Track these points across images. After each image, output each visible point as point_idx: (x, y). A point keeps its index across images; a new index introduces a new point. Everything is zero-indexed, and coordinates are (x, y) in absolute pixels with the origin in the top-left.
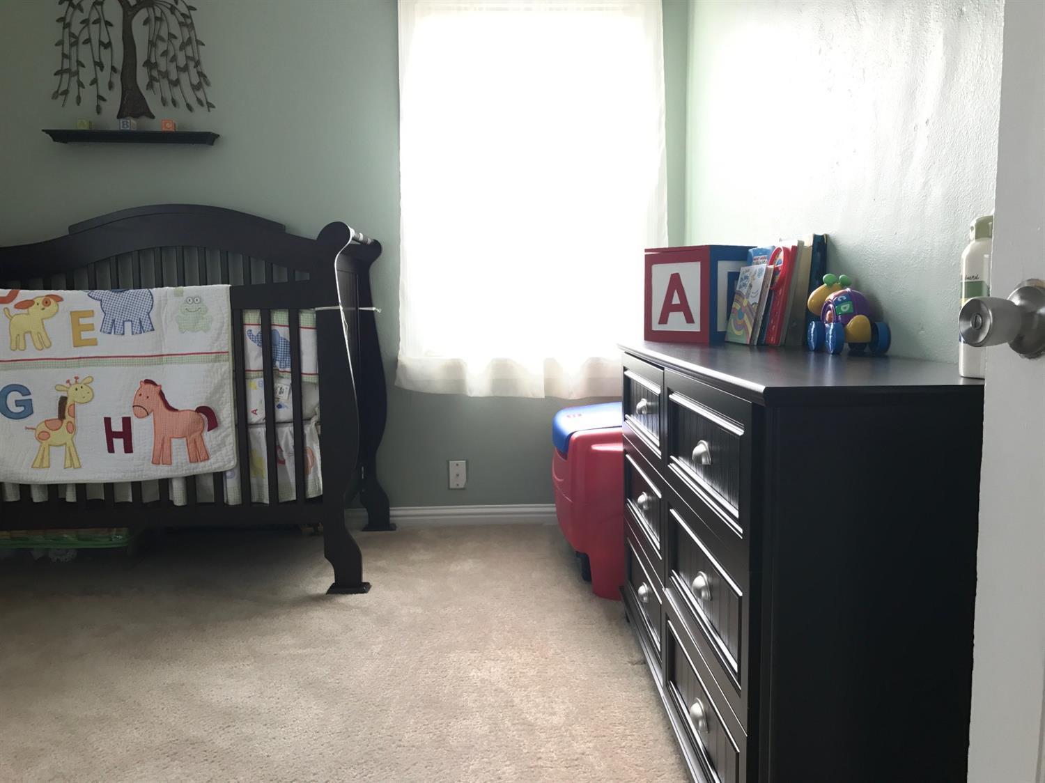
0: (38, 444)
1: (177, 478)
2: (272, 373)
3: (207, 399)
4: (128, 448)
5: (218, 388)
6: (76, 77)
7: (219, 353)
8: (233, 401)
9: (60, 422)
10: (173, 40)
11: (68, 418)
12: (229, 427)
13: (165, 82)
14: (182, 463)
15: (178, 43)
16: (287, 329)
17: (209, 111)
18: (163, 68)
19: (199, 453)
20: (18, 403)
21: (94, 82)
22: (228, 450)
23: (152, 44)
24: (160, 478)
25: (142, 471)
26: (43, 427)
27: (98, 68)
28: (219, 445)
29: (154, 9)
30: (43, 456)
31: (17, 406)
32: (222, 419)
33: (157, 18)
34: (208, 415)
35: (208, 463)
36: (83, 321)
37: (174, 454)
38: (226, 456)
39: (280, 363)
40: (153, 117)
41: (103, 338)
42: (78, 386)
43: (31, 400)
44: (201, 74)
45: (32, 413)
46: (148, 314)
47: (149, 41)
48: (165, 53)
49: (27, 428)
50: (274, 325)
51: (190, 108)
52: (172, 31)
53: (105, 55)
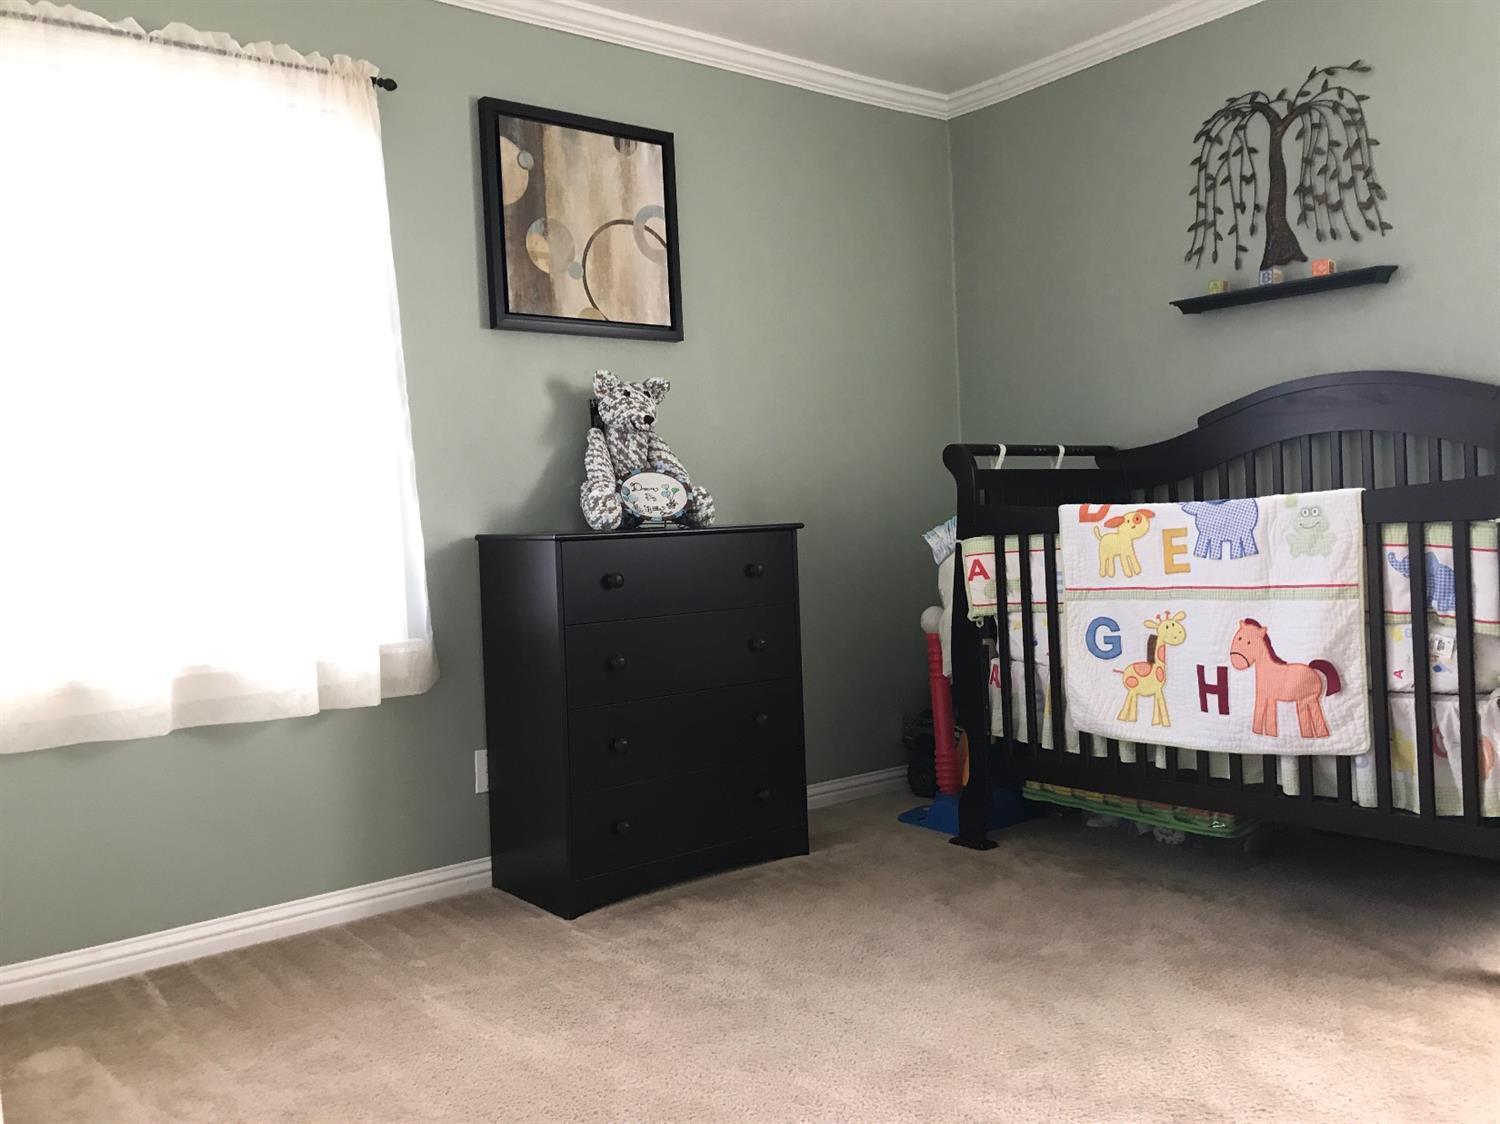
0: (1127, 692)
1: (1287, 756)
2: (1425, 617)
3: (1325, 650)
4: (1224, 709)
5: (1342, 636)
6: (1212, 229)
7: (1344, 585)
8: (1364, 656)
9: (1149, 667)
10: (1336, 149)
11: (1158, 663)
12: (1358, 694)
13: (1322, 210)
14: (1291, 737)
15: (1341, 152)
16: (1451, 550)
17: (1383, 234)
18: (1320, 190)
19: (1314, 726)
20: (1107, 640)
21: (1234, 229)
22: (1358, 727)
23: (1307, 162)
24: (1266, 753)
25: (1240, 740)
26: (1131, 672)
27: (1239, 211)
28: (1343, 717)
29: (1310, 115)
30: (1130, 705)
31: (1106, 643)
32: (1348, 681)
33: (1315, 126)
34: (1328, 674)
35: (1328, 741)
36: (1177, 542)
37: (1280, 723)
38: (1354, 735)
39: (1439, 603)
40: (1304, 259)
41: (1197, 563)
42: (1169, 624)
43: (1119, 637)
44: (1374, 187)
45: (1121, 653)
46: (1252, 531)
47: (1303, 158)
48: (1324, 170)
49: (1115, 671)
50: (1430, 546)
51: (1355, 236)
52: (1335, 138)
53: (1248, 192)
